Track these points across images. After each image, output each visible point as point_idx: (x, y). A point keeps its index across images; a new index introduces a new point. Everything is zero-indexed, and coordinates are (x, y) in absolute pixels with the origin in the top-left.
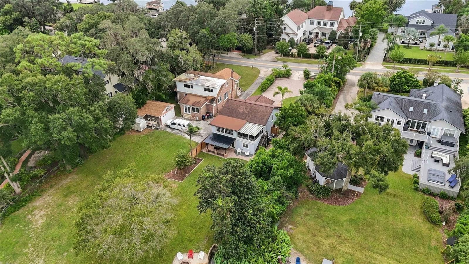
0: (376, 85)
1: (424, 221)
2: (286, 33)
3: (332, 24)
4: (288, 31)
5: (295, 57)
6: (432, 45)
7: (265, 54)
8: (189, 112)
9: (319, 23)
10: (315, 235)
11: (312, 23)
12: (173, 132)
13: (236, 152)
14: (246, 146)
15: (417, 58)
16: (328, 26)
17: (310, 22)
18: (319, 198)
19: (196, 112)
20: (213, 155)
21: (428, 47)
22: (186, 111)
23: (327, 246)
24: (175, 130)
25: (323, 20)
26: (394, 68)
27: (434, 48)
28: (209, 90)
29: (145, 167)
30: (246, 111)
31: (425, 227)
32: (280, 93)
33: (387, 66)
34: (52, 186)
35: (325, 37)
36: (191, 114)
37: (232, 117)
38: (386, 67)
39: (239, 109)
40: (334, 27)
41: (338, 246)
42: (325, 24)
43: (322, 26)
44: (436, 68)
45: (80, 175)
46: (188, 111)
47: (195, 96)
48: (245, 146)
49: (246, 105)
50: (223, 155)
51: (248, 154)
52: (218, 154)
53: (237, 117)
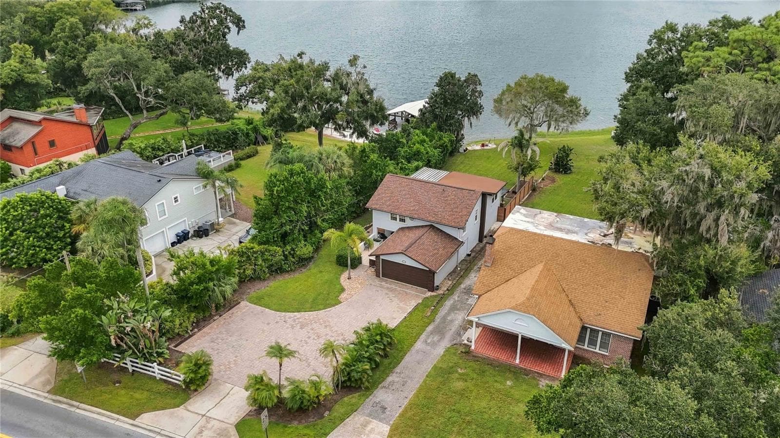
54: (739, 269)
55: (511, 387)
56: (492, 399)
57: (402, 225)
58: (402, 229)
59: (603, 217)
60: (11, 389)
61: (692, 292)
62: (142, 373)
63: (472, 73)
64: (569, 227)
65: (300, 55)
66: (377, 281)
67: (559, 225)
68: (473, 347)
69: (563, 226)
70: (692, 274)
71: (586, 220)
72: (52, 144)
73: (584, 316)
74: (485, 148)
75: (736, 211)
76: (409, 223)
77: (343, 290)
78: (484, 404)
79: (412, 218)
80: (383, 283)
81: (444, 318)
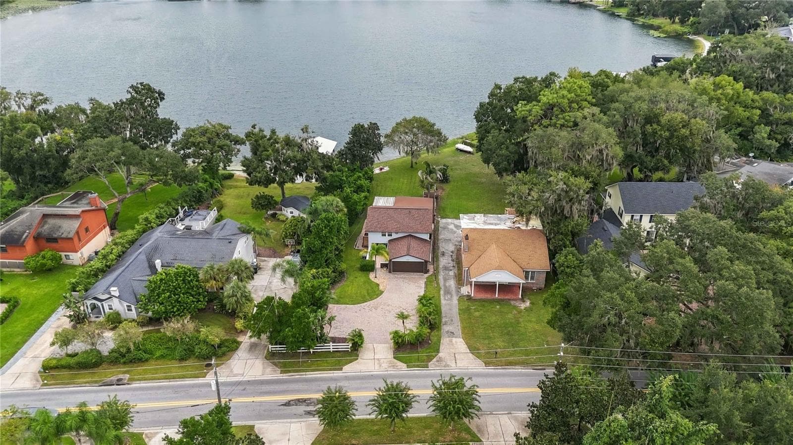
54: (584, 228)
55: (500, 308)
56: (496, 315)
57: (390, 238)
58: (390, 241)
59: (518, 215)
60: (256, 379)
61: (568, 243)
62: (319, 352)
63: (373, 122)
64: (496, 222)
65: (254, 127)
66: (391, 275)
67: (489, 222)
68: (472, 295)
69: (492, 222)
70: (566, 235)
71: (499, 216)
72: (87, 230)
73: (522, 266)
74: (383, 171)
75: (580, 203)
76: (394, 236)
77: (378, 285)
78: (494, 318)
79: (397, 233)
80: (396, 276)
81: (445, 285)
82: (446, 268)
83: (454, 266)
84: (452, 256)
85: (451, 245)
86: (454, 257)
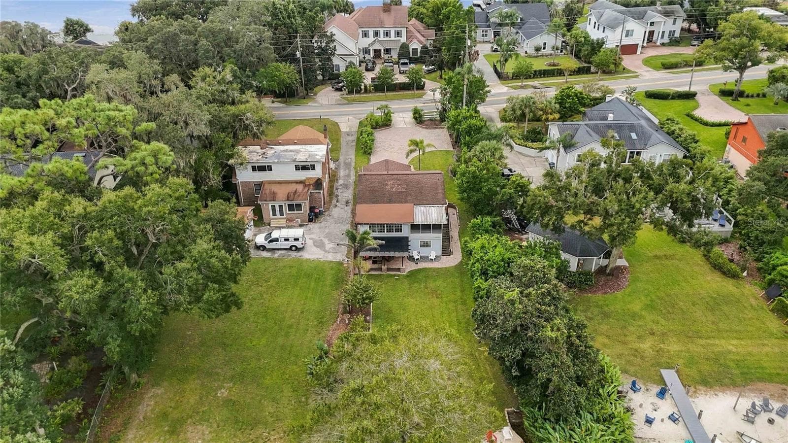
0: (541, 113)
1: (722, 278)
2: (338, 55)
3: (398, 34)
4: (340, 51)
5: (370, 92)
6: (538, 49)
7: (318, 94)
8: (282, 214)
9: (377, 34)
10: (625, 343)
11: (365, 35)
12: (276, 256)
13: (411, 258)
14: (426, 245)
15: (538, 69)
16: (393, 36)
17: (363, 34)
18: (585, 290)
19: (296, 212)
20: (381, 274)
21: (532, 51)
22: (274, 214)
23: (651, 351)
24: (276, 251)
25: (383, 27)
26: (522, 87)
27: (540, 53)
28: (304, 168)
29: (281, 329)
30: (400, 188)
31: (728, 286)
32: (416, 150)
33: (510, 85)
34: (125, 425)
35: (390, 56)
36: (285, 216)
37: (384, 203)
38: (511, 87)
39: (388, 188)
40: (401, 37)
41: (662, 346)
42: (387, 34)
43: (382, 37)
44: (572, 79)
45: (166, 384)
46: (278, 213)
47: (280, 183)
48: (424, 246)
49: (394, 179)
50: (399, 270)
51: (433, 257)
52: (388, 270)
53: (390, 201)
81: (350, 171)
82: (346, 186)
83: (337, 189)
84: (337, 201)
85: (336, 216)
86: (334, 201)
